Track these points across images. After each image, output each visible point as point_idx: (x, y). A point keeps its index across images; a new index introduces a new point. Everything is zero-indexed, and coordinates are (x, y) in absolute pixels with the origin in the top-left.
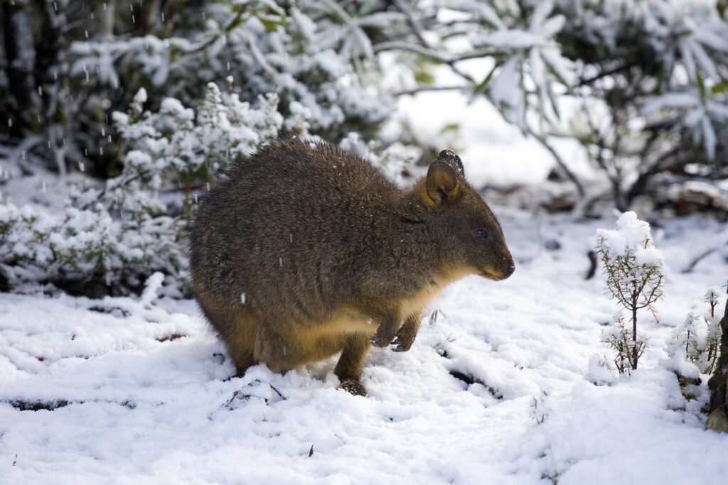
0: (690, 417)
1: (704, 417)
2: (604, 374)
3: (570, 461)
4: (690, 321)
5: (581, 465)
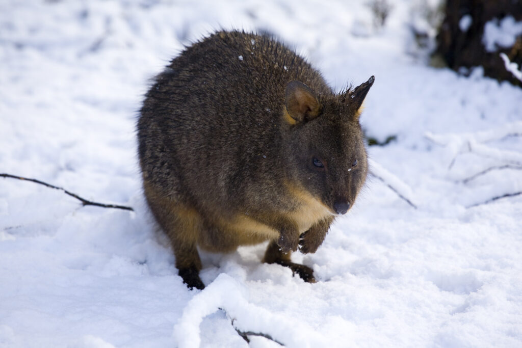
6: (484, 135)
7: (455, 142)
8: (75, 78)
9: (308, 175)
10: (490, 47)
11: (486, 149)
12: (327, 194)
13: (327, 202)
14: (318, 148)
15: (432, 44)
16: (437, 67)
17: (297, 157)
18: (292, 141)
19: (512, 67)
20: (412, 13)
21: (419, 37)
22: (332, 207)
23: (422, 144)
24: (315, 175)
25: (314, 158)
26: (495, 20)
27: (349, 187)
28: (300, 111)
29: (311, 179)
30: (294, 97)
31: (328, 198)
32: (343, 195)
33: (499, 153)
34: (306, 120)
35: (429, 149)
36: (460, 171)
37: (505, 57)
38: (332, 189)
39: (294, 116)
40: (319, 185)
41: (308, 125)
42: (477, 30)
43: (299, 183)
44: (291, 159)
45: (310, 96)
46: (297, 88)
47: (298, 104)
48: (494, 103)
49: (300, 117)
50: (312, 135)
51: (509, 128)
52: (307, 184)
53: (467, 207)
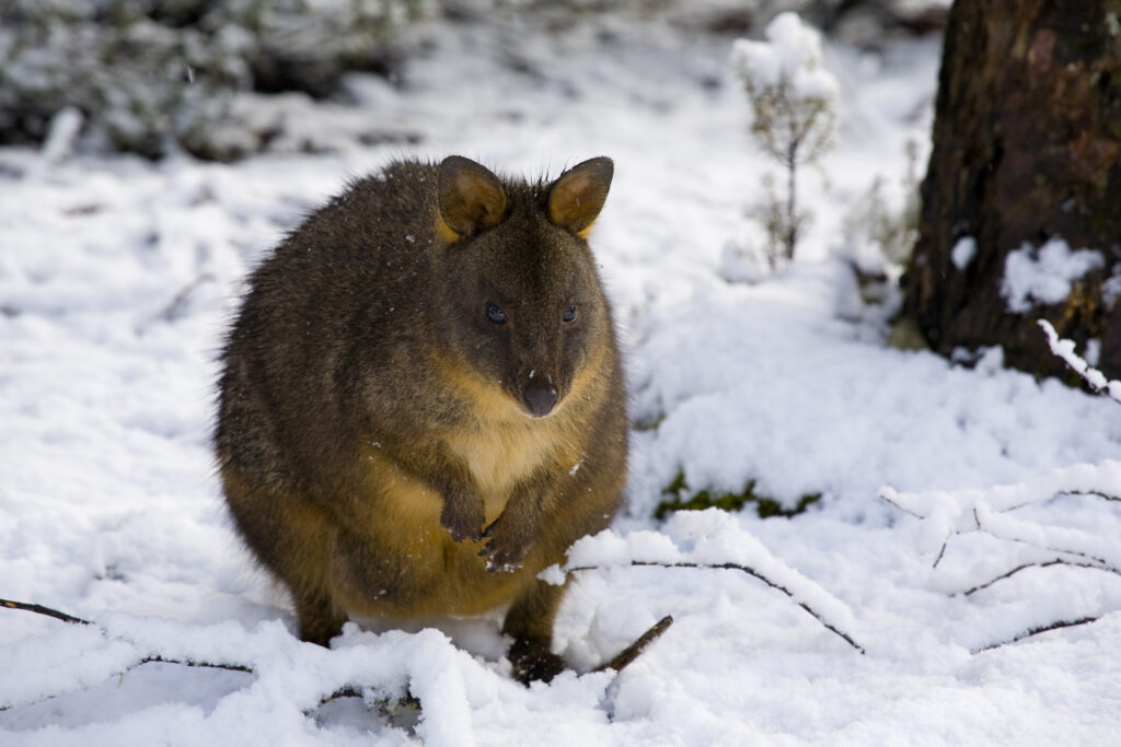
0: (867, 331)
1: (888, 330)
2: (745, 267)
3: (682, 397)
4: (877, 184)
5: (696, 403)
6: (1007, 493)
7: (946, 508)
8: (130, 377)
9: (476, 339)
10: (1017, 304)
11: (1012, 523)
12: (511, 372)
13: (511, 390)
14: (496, 285)
15: (894, 298)
16: (905, 346)
17: (457, 306)
18: (450, 276)
19: (1064, 348)
20: (849, 228)
21: (866, 279)
22: (521, 399)
23: (875, 512)
24: (488, 340)
25: (489, 304)
26: (1027, 247)
27: (557, 359)
28: (468, 217)
29: (482, 347)
30: (455, 190)
31: (514, 380)
32: (542, 373)
33: (1040, 532)
34: (478, 232)
35: (891, 522)
36: (957, 570)
37: (1048, 327)
38: (521, 362)
39: (455, 227)
40: (498, 357)
41: (481, 240)
42: (988, 266)
43: (462, 357)
44: (445, 310)
45: (486, 185)
46: (459, 172)
47: (463, 202)
48: (1027, 423)
49: (468, 227)
50: (484, 260)
51: (1063, 477)
52: (474, 356)
53: (973, 652)
